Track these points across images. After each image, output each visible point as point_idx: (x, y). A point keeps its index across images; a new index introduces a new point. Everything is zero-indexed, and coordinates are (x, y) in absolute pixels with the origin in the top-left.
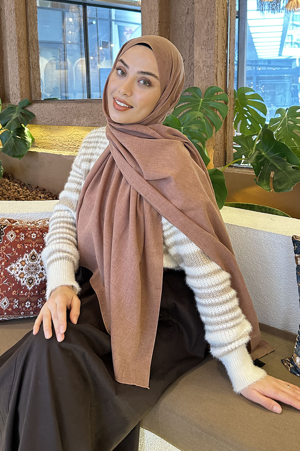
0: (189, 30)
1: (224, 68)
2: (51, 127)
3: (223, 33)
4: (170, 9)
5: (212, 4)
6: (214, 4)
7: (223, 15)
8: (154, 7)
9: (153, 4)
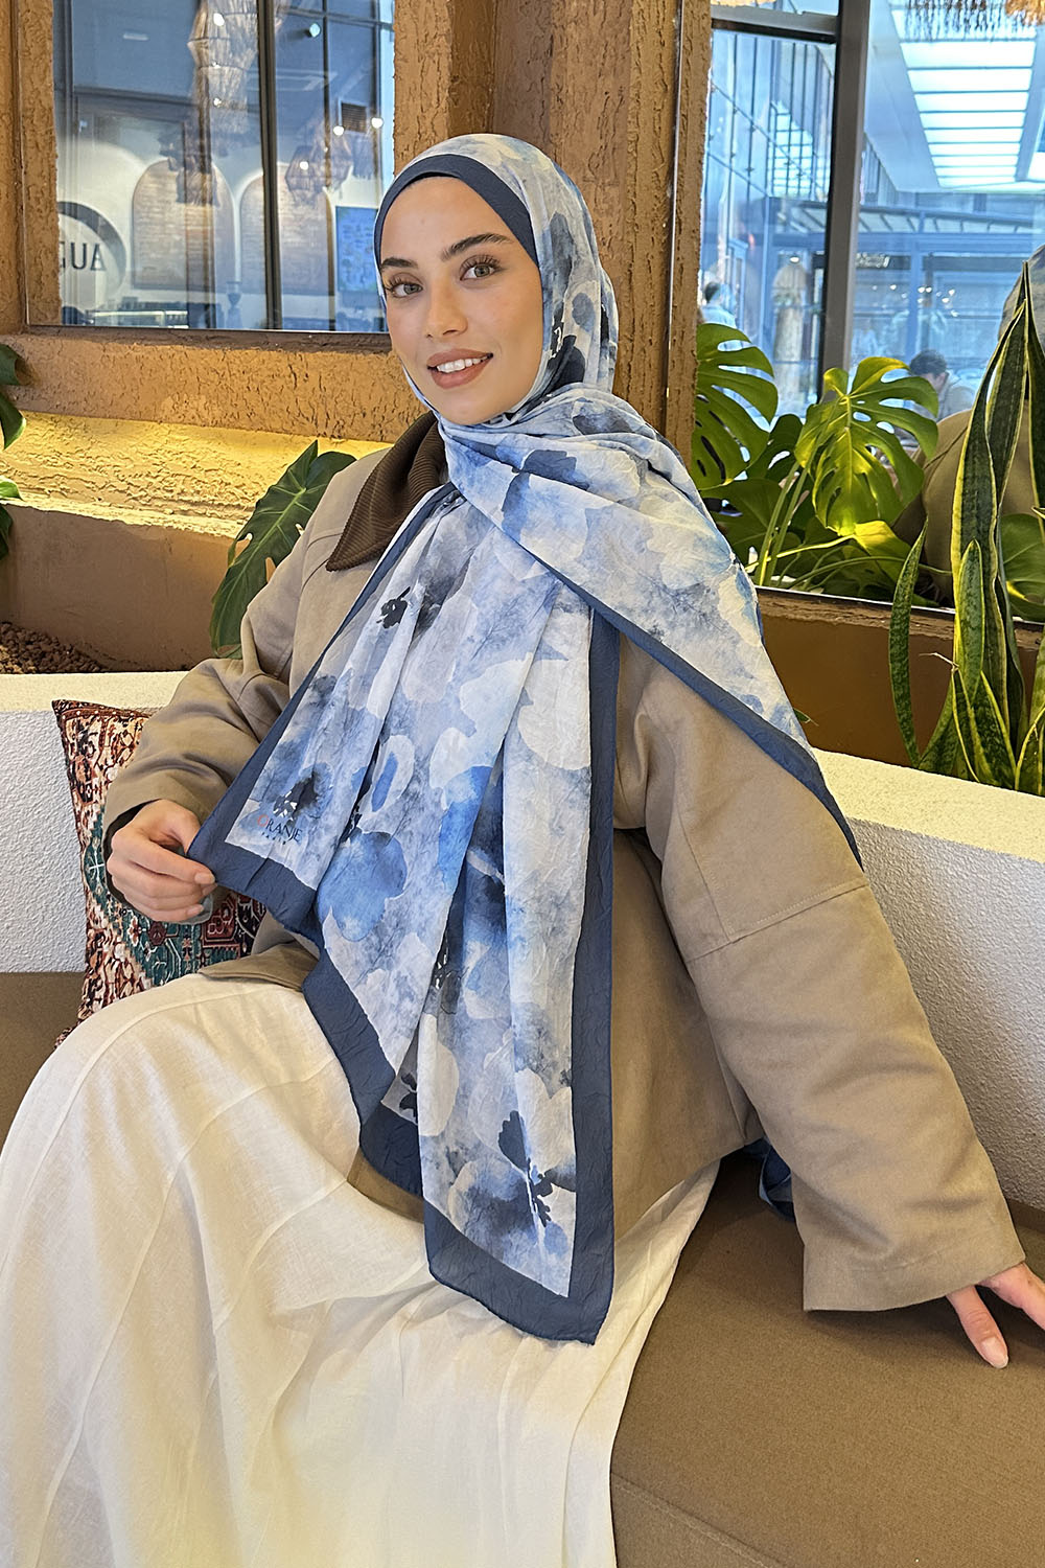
0: (553, 111)
1: (658, 248)
2: (91, 421)
3: (657, 129)
4: (493, 36)
5: (621, 31)
6: (625, 30)
7: (657, 69)
8: (436, 27)
9: (433, 15)
